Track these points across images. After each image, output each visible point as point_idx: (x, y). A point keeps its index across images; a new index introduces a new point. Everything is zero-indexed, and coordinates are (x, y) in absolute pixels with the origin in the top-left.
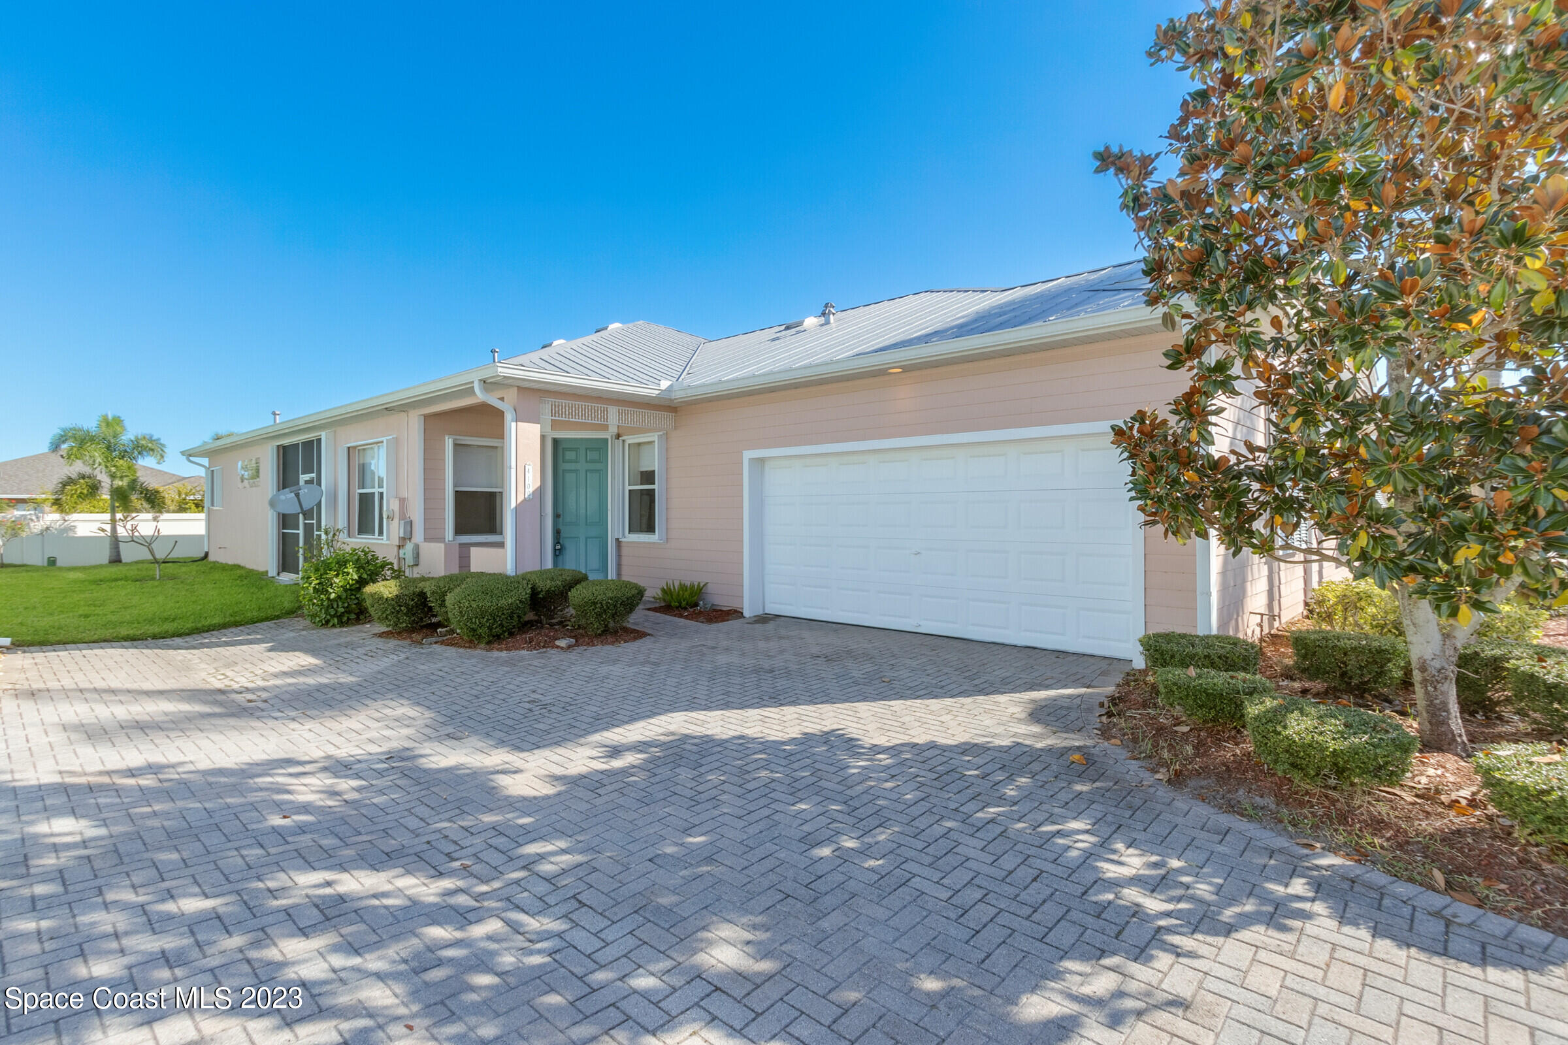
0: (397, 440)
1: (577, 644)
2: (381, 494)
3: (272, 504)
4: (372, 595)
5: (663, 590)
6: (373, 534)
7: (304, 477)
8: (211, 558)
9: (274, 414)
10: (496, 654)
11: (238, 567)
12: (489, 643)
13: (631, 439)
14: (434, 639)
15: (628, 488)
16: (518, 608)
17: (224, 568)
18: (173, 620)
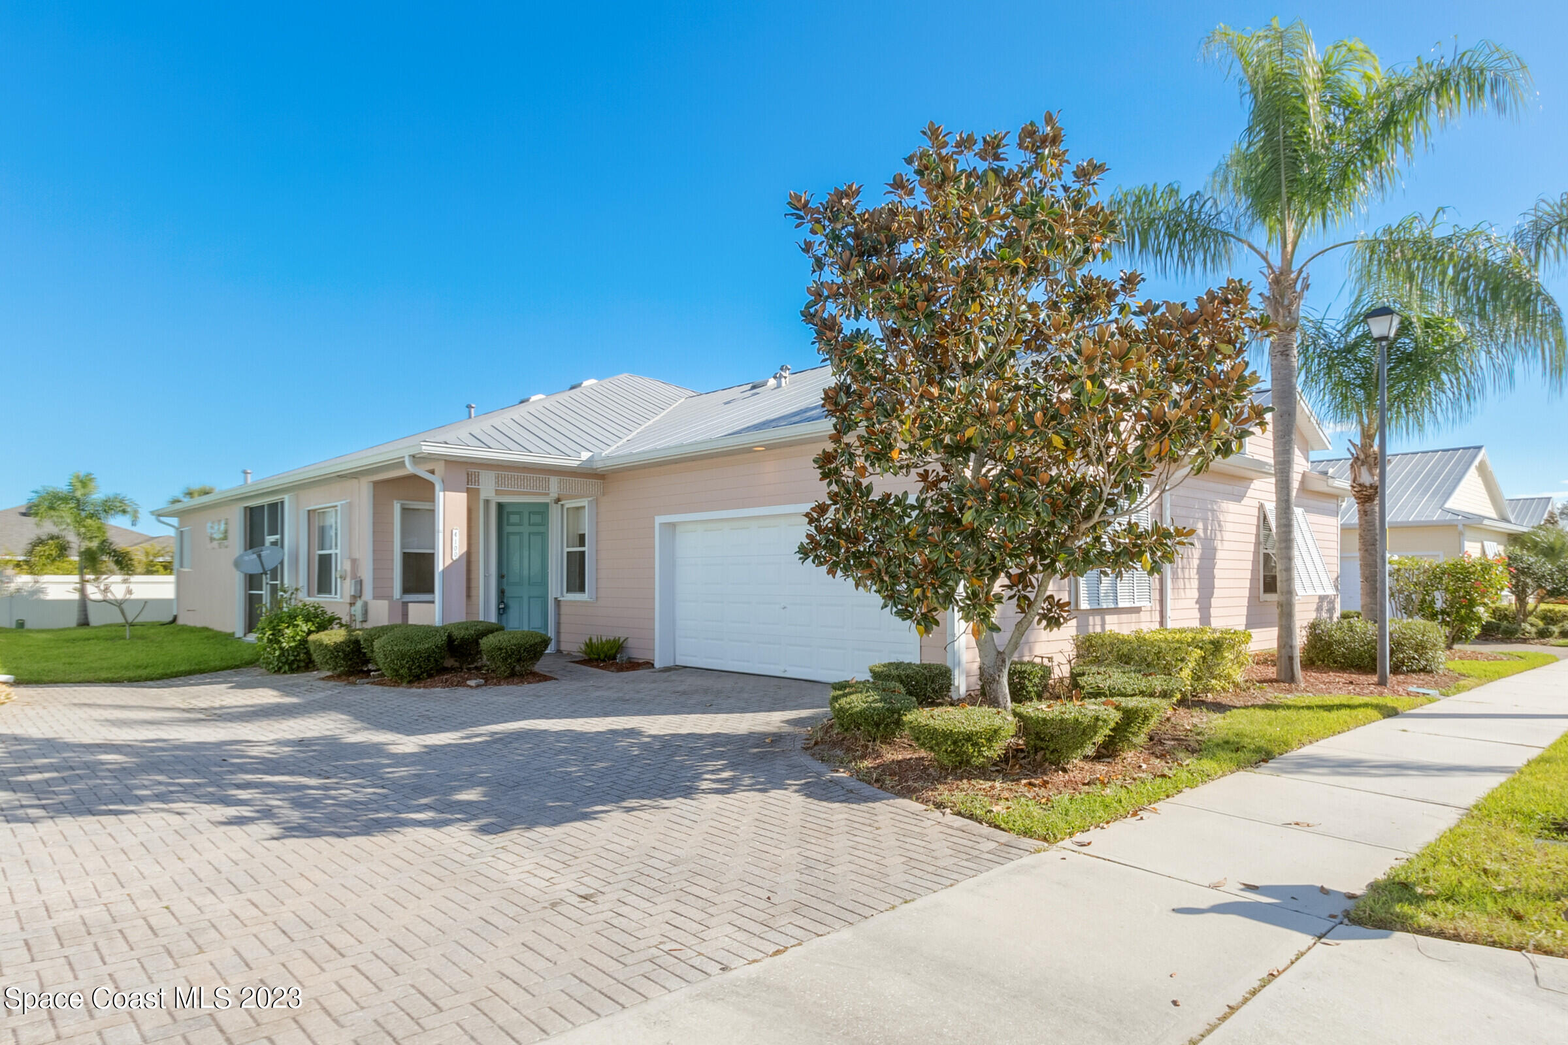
0: (350, 504)
1: (486, 684)
2: (336, 554)
3: (237, 564)
4: (314, 642)
5: (587, 644)
6: (330, 592)
7: (270, 539)
8: (180, 621)
9: (245, 473)
10: (414, 690)
11: (206, 629)
12: (410, 682)
13: (569, 504)
14: (366, 680)
15: (566, 550)
16: (434, 652)
17: (193, 630)
18: (146, 668)
